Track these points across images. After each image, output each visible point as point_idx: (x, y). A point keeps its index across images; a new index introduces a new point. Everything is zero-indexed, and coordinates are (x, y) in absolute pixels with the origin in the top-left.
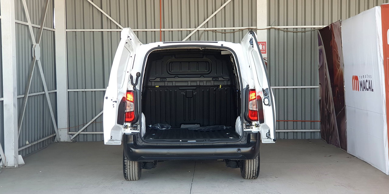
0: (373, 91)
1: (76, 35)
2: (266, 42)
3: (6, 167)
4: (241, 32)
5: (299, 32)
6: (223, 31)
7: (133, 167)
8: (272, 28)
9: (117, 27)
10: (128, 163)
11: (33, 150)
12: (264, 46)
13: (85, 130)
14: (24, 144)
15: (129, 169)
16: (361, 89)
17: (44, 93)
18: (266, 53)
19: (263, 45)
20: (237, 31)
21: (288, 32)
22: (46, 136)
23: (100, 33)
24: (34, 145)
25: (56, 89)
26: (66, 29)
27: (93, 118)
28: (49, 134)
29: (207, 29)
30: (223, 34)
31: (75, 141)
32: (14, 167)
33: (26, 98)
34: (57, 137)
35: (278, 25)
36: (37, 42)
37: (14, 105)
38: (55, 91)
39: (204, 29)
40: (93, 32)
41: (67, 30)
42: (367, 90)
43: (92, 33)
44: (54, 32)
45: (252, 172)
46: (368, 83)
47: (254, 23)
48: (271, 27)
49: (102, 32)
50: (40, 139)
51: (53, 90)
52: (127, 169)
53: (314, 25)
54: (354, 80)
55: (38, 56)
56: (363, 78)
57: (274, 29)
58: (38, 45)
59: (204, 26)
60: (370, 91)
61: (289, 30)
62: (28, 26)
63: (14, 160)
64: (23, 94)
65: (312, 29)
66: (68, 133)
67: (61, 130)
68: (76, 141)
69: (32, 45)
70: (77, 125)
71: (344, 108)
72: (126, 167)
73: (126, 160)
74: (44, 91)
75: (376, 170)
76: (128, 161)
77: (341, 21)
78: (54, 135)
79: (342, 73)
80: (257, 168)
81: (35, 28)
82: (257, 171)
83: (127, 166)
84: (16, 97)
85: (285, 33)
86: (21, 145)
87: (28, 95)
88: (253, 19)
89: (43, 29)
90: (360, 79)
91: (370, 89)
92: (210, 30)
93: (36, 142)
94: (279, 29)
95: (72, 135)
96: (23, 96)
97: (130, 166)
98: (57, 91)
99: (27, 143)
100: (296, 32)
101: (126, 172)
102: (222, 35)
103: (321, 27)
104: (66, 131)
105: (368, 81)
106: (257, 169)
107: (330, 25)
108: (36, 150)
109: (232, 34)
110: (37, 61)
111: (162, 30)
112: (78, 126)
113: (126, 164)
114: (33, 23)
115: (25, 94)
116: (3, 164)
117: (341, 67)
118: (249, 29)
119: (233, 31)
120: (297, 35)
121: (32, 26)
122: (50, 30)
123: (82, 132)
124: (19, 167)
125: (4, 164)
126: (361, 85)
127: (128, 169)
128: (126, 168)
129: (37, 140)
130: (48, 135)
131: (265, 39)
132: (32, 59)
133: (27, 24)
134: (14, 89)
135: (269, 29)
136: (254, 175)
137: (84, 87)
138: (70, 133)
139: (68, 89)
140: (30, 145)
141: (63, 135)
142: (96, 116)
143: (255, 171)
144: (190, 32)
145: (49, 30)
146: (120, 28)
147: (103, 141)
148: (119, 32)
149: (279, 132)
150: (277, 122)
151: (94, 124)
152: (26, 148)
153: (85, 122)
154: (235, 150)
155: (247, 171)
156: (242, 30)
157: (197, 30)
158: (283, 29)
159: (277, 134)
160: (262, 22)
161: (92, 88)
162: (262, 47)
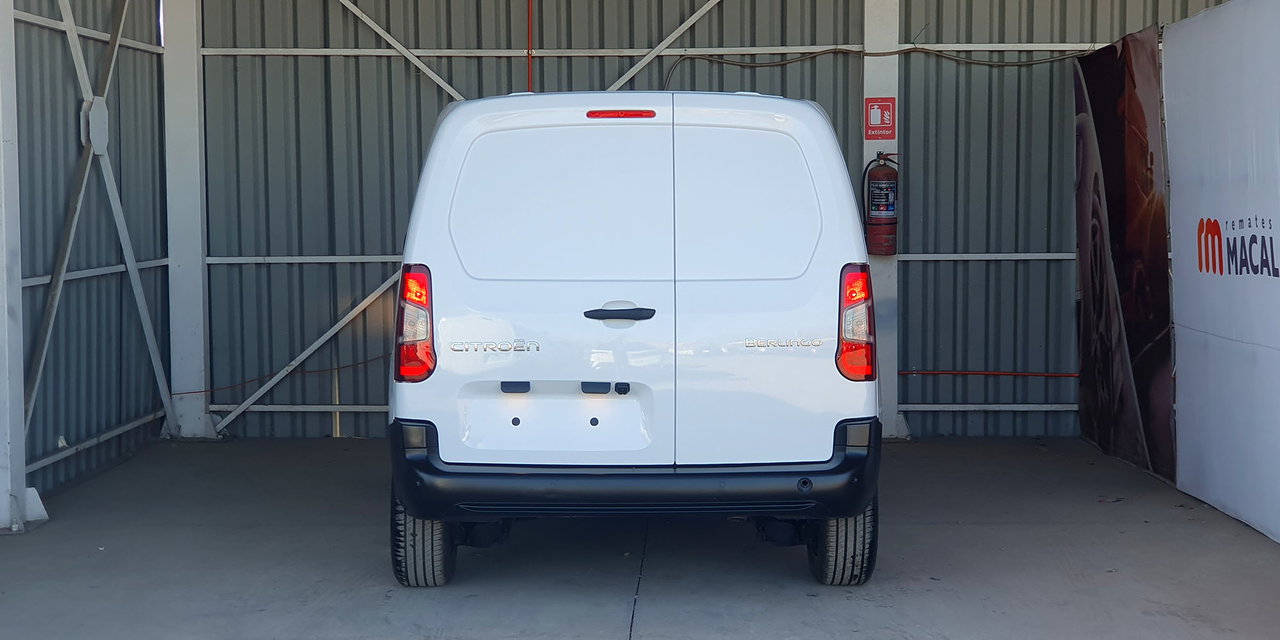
1: (235, 69)
2: (894, 99)
4: (807, 64)
5: (1008, 65)
6: (747, 60)
7: (425, 542)
8: (915, 50)
9: (379, 42)
10: (410, 525)
11: (83, 467)
12: (887, 114)
13: (268, 400)
14: (50, 447)
15: (414, 546)
16: (1233, 267)
17: (121, 268)
18: (894, 138)
19: (883, 109)
20: (796, 60)
21: (973, 66)
22: (129, 420)
23: (320, 63)
24: (88, 450)
25: (165, 255)
26: (203, 46)
27: (292, 358)
28: (142, 411)
29: (691, 52)
30: (747, 71)
31: (233, 436)
32: (10, 529)
33: (56, 287)
34: (170, 422)
35: (938, 41)
36: (97, 90)
37: (11, 313)
38: (163, 262)
39: (681, 52)
40: (296, 56)
41: (207, 52)
42: (1256, 272)
43: (291, 61)
44: (160, 56)
45: (849, 559)
46: (1257, 248)
47: (853, 31)
48: (911, 46)
49: (327, 58)
50: (109, 428)
51: (156, 258)
52: (405, 548)
53: (1063, 41)
54: (1203, 235)
55: (100, 140)
56: (1241, 227)
57: (923, 54)
58: (101, 101)
59: (679, 42)
61: (974, 57)
62: (64, 33)
63: (11, 506)
64: (46, 274)
65: (1056, 55)
66: (207, 408)
67: (181, 399)
68: (235, 437)
69: (80, 102)
70: (239, 380)
71: (1168, 331)
72: (402, 539)
73: (402, 516)
74: (122, 261)
76: (410, 519)
77: (1162, 28)
78: (160, 414)
79: (1163, 207)
80: (867, 546)
81: (91, 42)
82: (866, 556)
83: (405, 536)
84: (19, 283)
85: (963, 69)
86: (39, 451)
87: (64, 276)
88: (851, 21)
89: (120, 46)
90: (1227, 233)
91: (1265, 269)
92: (702, 57)
93: (94, 441)
94: (939, 55)
95: (223, 414)
96: (46, 280)
97: (414, 535)
98: (170, 261)
99: (62, 443)
100: (999, 66)
101: (400, 558)
102: (742, 76)
103: (1086, 47)
104: (200, 402)
105: (1259, 240)
106: (867, 551)
107: (1121, 42)
108: (94, 466)
109: (778, 70)
110: (96, 158)
111: (535, 53)
112: (244, 383)
113: (401, 528)
114: (85, 25)
115: (53, 270)
117: (1158, 188)
118: (835, 52)
119: (782, 60)
120: (1001, 76)
121: (79, 36)
122: (145, 51)
123: (254, 404)
124: (27, 531)
126: (1232, 253)
127: (409, 548)
128: (402, 544)
129: (99, 432)
130: (138, 416)
131: (893, 92)
132: (81, 149)
133: (61, 26)
134: (11, 254)
135: (906, 54)
136: (855, 573)
137: (264, 251)
138: (214, 407)
139: (208, 255)
140: (71, 451)
141: (191, 416)
142: (303, 350)
143: (858, 559)
144: (632, 60)
145: (141, 50)
146: (389, 46)
147: (329, 436)
148: (385, 61)
149: (935, 413)
150: (930, 379)
151: (298, 376)
152: (56, 464)
153: (267, 372)
154: (792, 484)
155: (832, 559)
156: (813, 57)
157: (658, 56)
158: (955, 54)
159: (929, 420)
160: (882, 29)
161: (290, 255)
162: (882, 115)
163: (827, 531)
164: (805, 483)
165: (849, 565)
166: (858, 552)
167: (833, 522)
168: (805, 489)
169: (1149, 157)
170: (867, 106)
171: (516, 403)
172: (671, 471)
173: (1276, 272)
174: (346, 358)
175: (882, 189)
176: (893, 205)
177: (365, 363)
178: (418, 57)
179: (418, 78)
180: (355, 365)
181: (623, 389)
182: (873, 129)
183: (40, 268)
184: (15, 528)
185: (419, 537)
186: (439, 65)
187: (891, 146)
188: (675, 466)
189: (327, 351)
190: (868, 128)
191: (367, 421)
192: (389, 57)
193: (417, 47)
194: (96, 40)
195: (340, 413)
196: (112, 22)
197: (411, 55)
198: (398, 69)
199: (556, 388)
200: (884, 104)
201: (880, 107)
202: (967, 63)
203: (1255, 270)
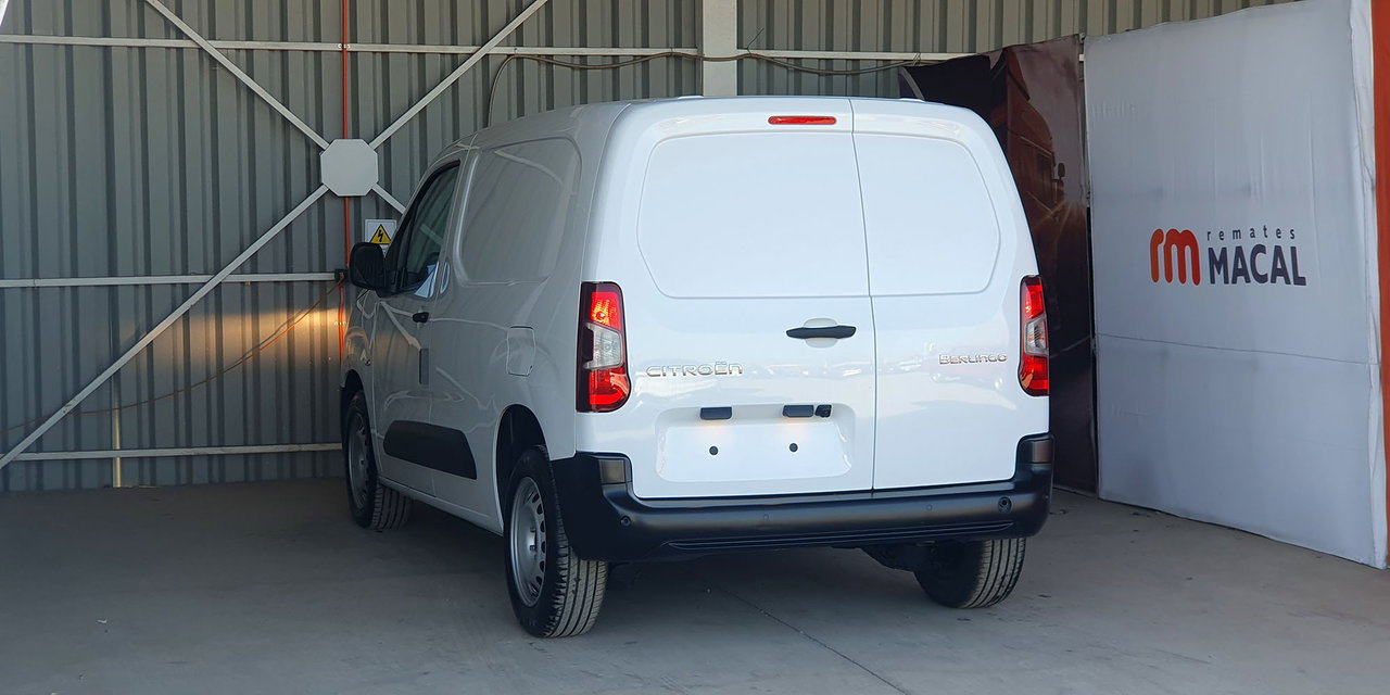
4: (639, 67)
5: (838, 73)
6: (577, 61)
7: (588, 586)
8: (750, 56)
10: (574, 570)
15: (575, 592)
16: (1219, 277)
20: (629, 63)
21: (804, 74)
23: (98, 54)
27: (66, 401)
29: (521, 51)
30: (577, 73)
35: (770, 47)
39: (510, 50)
40: (69, 46)
42: (1263, 281)
43: (63, 51)
45: (998, 580)
46: (1266, 258)
47: (686, 35)
48: (745, 52)
49: (106, 48)
52: (565, 595)
53: (887, 49)
54: (1161, 247)
56: (1238, 237)
57: (755, 61)
59: (506, 42)
60: (1278, 284)
61: (803, 64)
65: (880, 64)
72: (564, 585)
73: (566, 560)
76: (574, 562)
77: (1083, 39)
83: (568, 582)
85: (792, 76)
88: (684, 21)
90: (1209, 243)
92: (531, 57)
94: (771, 62)
97: (578, 580)
100: (827, 75)
101: (557, 607)
102: (573, 77)
103: (912, 56)
105: (1270, 250)
107: (999, 54)
109: (610, 73)
111: (349, 47)
113: (564, 573)
118: (668, 56)
119: (614, 63)
120: (829, 85)
123: (24, 451)
126: (1218, 263)
127: (571, 595)
128: (563, 591)
135: (740, 60)
142: (81, 388)
146: (180, 35)
147: (110, 486)
148: (175, 53)
151: (72, 422)
153: (34, 415)
154: (991, 504)
155: (983, 581)
156: (645, 60)
157: (486, 55)
158: (785, 61)
160: (719, 32)
161: (62, 277)
163: (983, 552)
164: (1004, 503)
165: (996, 586)
166: (1009, 572)
167: (989, 543)
168: (1005, 508)
169: (1056, 169)
171: (715, 431)
172: (868, 496)
173: (1300, 281)
174: (129, 396)
177: (151, 401)
178: (218, 49)
179: (214, 68)
180: (139, 404)
181: (824, 411)
185: (582, 582)
186: (237, 57)
188: (873, 491)
189: (108, 388)
191: (153, 468)
192: (180, 50)
193: (215, 38)
195: (122, 459)
197: (210, 47)
198: (191, 60)
199: (758, 413)
202: (796, 70)
203: (1262, 279)
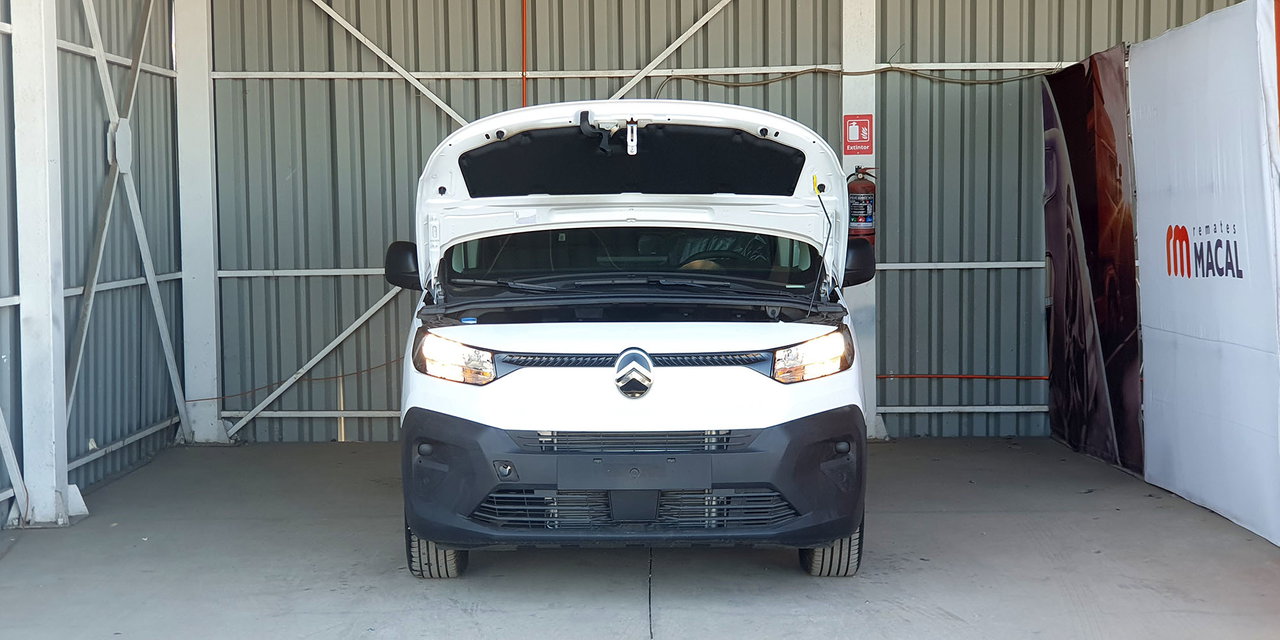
0: (1240, 274)
1: (244, 92)
2: (871, 116)
3: (28, 523)
4: (788, 83)
5: (980, 83)
6: (731, 80)
8: (891, 69)
9: (381, 65)
11: (109, 469)
12: (864, 130)
13: (276, 407)
14: (82, 450)
16: (1200, 270)
17: (142, 281)
18: (871, 153)
19: (861, 125)
20: (777, 80)
21: (946, 84)
22: (148, 426)
23: (325, 86)
24: (113, 453)
25: (180, 269)
26: (214, 70)
27: (300, 366)
28: (159, 417)
29: (678, 72)
30: (731, 90)
31: (242, 440)
32: (56, 523)
33: (88, 299)
34: (184, 428)
35: (913, 60)
36: (122, 113)
37: (55, 321)
38: (177, 275)
39: (668, 72)
40: (302, 80)
41: (216, 75)
42: (1221, 274)
43: (297, 84)
44: (172, 80)
46: (1222, 252)
47: (832, 52)
48: (887, 65)
49: (331, 81)
50: (131, 432)
51: (170, 272)
53: (1031, 59)
54: (1171, 241)
55: (124, 162)
56: (1208, 232)
57: (898, 74)
58: (125, 123)
59: (667, 64)
60: (1229, 278)
61: (947, 75)
62: (95, 59)
63: (56, 502)
64: (78, 286)
65: (1026, 73)
66: (219, 414)
67: (194, 405)
68: (246, 441)
69: (106, 124)
70: (249, 387)
71: (1136, 332)
74: (142, 273)
75: (1251, 537)
77: (1128, 47)
78: (176, 420)
79: (1130, 217)
81: (115, 67)
84: (62, 293)
85: (936, 87)
86: (73, 453)
87: (95, 288)
88: (830, 42)
89: (141, 70)
90: (1193, 238)
91: (1230, 271)
92: (688, 77)
93: (120, 444)
94: (914, 74)
95: (234, 420)
96: (79, 291)
98: (184, 275)
99: (92, 445)
100: (971, 84)
102: (726, 91)
103: (1054, 65)
104: (214, 407)
105: (1224, 245)
107: (1088, 61)
108: (118, 468)
109: (760, 89)
110: (121, 176)
111: (529, 74)
112: (253, 391)
114: (110, 51)
115: (85, 282)
116: (20, 515)
117: (1126, 198)
118: (815, 72)
119: (764, 80)
120: (973, 94)
121: (107, 62)
122: (160, 75)
123: (264, 410)
124: (71, 525)
125: (23, 516)
126: (1199, 257)
129: (123, 437)
130: (155, 422)
131: (870, 108)
132: (108, 168)
133: (92, 52)
134: (55, 265)
135: (883, 73)
137: (273, 266)
138: (225, 414)
139: (220, 269)
140: (100, 454)
141: (204, 422)
142: (309, 359)
144: (622, 81)
145: (157, 74)
146: (391, 69)
147: (334, 440)
148: (386, 83)
149: (912, 414)
150: (907, 382)
151: (305, 384)
152: (87, 465)
153: (275, 380)
156: (794, 76)
157: (646, 77)
158: (929, 72)
159: (907, 420)
160: (859, 49)
161: (297, 268)
162: (860, 131)
169: (1118, 169)
170: (845, 123)
174: (350, 366)
175: (860, 202)
176: (871, 217)
177: (369, 370)
178: (418, 80)
179: (418, 99)
180: (359, 373)
182: (852, 144)
183: (73, 282)
184: (60, 522)
186: (438, 87)
187: (869, 161)
189: (333, 358)
190: (847, 143)
191: (370, 427)
192: (390, 80)
193: (417, 70)
194: (119, 65)
195: (345, 418)
196: (134, 49)
197: (412, 77)
198: (399, 90)
200: (862, 120)
201: (858, 123)
202: (940, 81)
203: (1221, 272)
